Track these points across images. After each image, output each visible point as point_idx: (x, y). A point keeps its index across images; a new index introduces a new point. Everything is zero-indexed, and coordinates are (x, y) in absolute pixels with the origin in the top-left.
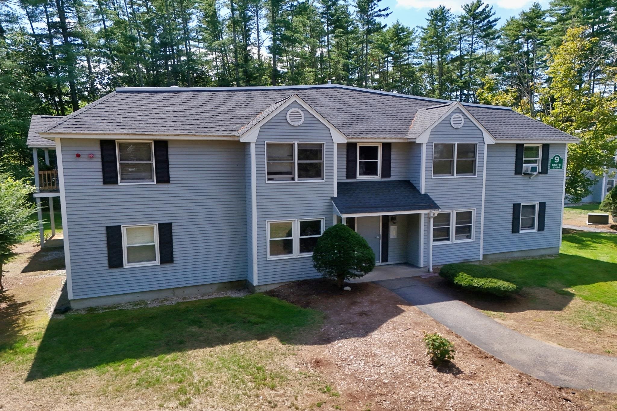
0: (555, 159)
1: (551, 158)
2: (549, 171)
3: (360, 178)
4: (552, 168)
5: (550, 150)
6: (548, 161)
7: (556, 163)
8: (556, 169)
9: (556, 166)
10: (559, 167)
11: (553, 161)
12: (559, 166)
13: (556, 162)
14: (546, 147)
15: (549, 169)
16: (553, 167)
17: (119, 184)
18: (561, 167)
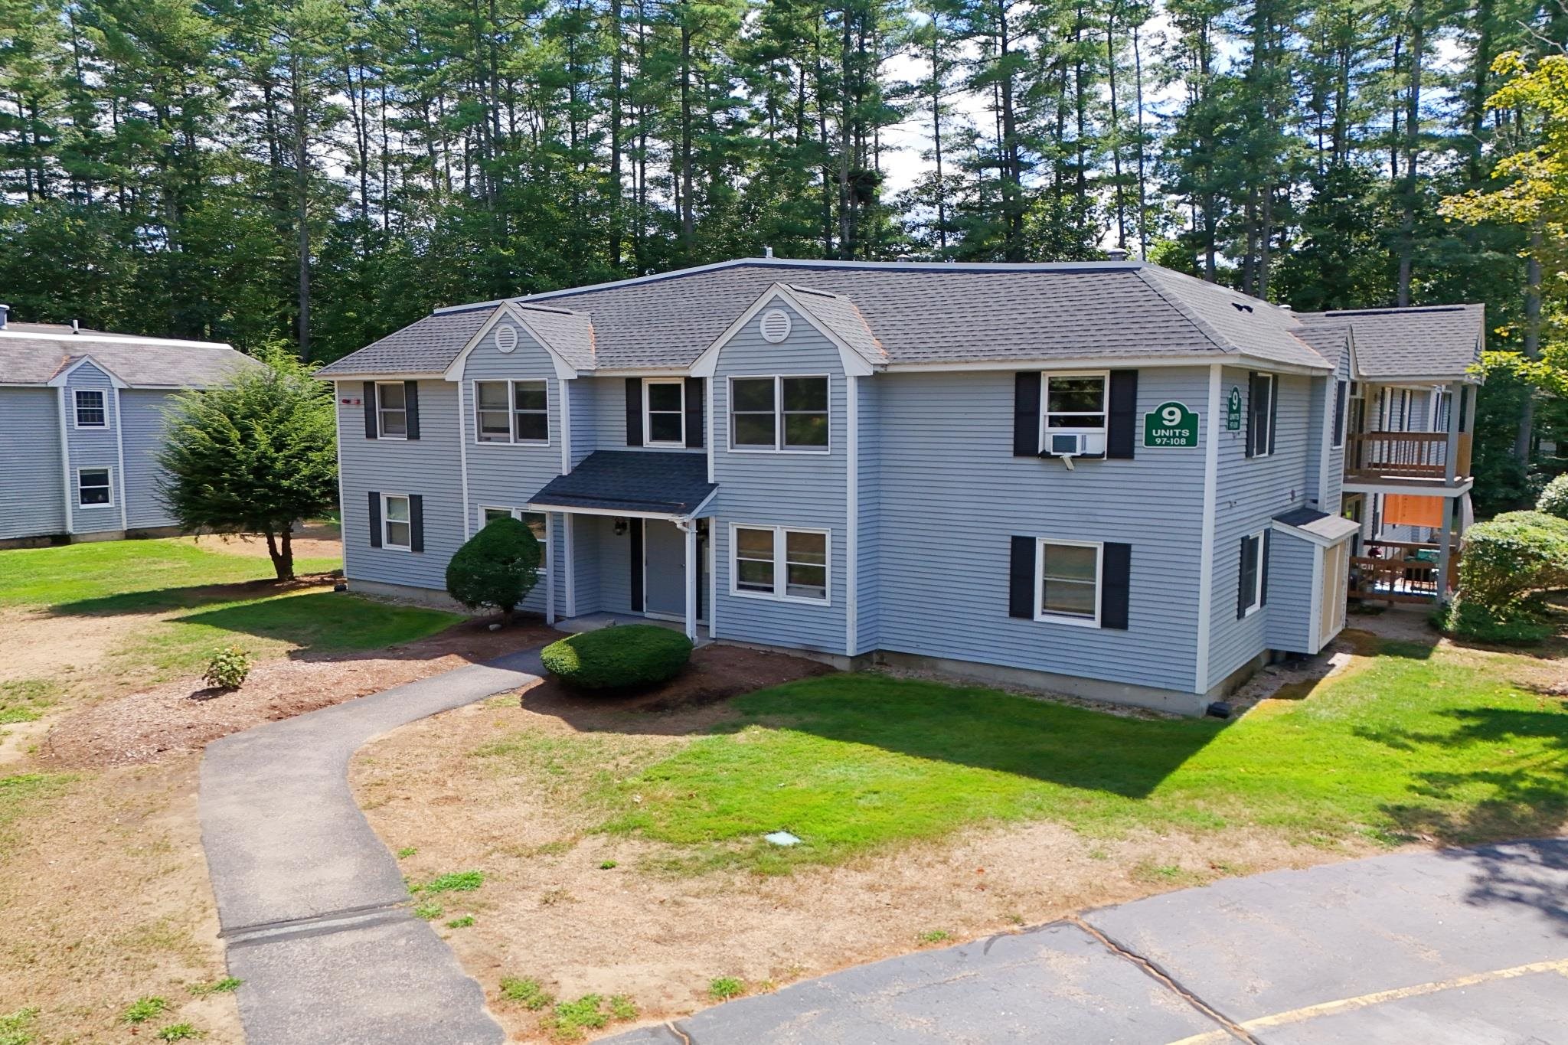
0: (1165, 413)
1: (1144, 409)
2: (1136, 451)
3: (649, 444)
4: (1150, 441)
5: (1140, 388)
6: (1134, 420)
7: (1166, 428)
8: (1167, 444)
9: (1169, 438)
10: (1183, 441)
11: (1154, 421)
12: (1180, 437)
13: (1166, 423)
14: (1126, 380)
15: (1137, 444)
16: (1158, 441)
17: (379, 438)
18: (1192, 441)
